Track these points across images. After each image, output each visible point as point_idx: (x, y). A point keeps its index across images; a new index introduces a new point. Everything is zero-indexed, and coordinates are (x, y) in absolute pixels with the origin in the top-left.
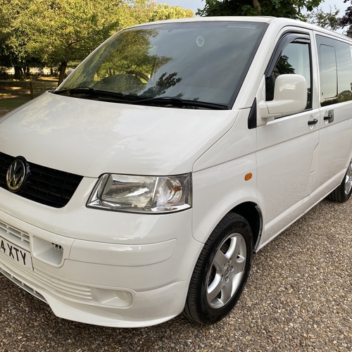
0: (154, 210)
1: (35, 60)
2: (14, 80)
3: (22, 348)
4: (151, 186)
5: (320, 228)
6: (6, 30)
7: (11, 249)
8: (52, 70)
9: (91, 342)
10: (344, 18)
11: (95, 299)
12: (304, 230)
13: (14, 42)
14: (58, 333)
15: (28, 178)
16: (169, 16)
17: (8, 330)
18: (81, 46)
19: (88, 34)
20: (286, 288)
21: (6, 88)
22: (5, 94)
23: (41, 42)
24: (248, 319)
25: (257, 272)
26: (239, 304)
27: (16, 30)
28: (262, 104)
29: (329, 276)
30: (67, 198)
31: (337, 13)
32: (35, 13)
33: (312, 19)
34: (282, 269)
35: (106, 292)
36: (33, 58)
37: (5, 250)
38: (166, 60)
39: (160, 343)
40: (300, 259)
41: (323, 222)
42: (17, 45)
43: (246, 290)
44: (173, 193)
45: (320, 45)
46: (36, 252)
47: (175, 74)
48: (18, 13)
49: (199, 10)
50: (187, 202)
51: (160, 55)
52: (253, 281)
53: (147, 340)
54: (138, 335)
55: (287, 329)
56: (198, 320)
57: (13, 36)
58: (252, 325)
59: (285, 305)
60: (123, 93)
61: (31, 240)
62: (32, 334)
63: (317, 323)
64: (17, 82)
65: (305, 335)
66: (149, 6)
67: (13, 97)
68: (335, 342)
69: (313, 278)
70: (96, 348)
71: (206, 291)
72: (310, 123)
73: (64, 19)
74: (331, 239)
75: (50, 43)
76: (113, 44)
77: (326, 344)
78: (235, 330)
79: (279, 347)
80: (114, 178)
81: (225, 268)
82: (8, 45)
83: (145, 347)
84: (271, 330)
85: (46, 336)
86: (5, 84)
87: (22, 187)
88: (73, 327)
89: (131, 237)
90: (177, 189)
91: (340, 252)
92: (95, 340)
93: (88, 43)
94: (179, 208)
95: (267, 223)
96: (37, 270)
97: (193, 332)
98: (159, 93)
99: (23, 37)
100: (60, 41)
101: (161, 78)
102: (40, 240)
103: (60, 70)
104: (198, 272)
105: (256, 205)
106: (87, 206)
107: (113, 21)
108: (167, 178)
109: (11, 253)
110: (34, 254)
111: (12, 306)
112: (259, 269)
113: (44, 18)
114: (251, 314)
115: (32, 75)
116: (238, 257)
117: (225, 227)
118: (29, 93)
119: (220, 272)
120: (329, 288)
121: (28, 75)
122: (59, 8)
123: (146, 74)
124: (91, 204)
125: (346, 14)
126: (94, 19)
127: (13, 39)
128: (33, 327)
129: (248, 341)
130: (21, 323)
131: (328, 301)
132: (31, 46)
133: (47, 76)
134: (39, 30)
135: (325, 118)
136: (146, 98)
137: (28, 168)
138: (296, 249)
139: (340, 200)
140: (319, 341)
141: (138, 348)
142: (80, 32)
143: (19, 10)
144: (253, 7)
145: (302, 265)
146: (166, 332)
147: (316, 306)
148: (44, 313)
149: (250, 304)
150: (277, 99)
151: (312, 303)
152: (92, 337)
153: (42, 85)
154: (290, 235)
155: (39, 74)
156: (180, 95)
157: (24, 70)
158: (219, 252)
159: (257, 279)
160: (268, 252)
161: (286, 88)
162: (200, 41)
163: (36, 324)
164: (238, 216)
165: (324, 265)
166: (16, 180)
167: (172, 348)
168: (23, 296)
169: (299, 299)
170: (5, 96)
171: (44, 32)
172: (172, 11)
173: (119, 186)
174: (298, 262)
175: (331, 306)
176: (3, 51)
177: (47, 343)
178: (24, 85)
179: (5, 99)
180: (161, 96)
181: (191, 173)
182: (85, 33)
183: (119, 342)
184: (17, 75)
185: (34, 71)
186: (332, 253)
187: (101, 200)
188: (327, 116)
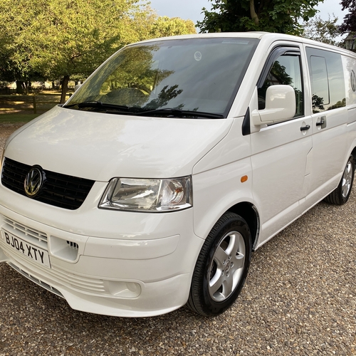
0: (159, 209)
1: (37, 75)
2: (17, 95)
3: (41, 340)
4: (155, 189)
5: (318, 229)
6: (9, 47)
7: (29, 250)
8: (53, 84)
9: (103, 334)
10: (343, 26)
11: (108, 291)
12: (303, 231)
13: (17, 58)
14: (73, 326)
15: (44, 184)
16: (169, 28)
17: (27, 325)
18: (83, 59)
19: (90, 48)
20: (284, 284)
21: (10, 103)
22: (8, 109)
23: (44, 57)
24: (249, 312)
25: (257, 270)
26: (240, 298)
27: (20, 46)
28: (255, 113)
29: (325, 272)
30: (81, 200)
31: (335, 21)
32: (38, 29)
33: (311, 27)
34: (281, 267)
35: (118, 284)
36: (36, 73)
37: (23, 250)
38: (168, 73)
39: (167, 334)
40: (298, 258)
41: (321, 224)
42: (20, 60)
43: (246, 286)
44: (175, 193)
45: (310, 57)
46: (53, 251)
47: (176, 86)
48: (21, 29)
49: (198, 22)
50: (188, 202)
51: (162, 69)
52: (253, 278)
53: (155, 331)
54: (147, 327)
55: (284, 319)
56: (202, 312)
57: (16, 51)
58: (252, 317)
59: (283, 298)
60: (127, 106)
61: (49, 240)
62: (49, 328)
63: (313, 314)
64: (19, 97)
65: (301, 324)
66: (149, 18)
67: (16, 111)
68: (328, 329)
69: (310, 274)
70: (109, 338)
71: (208, 285)
72: (302, 129)
73: (66, 34)
74: (328, 238)
75: (53, 57)
76: (116, 60)
77: (320, 331)
78: (236, 321)
79: (277, 334)
80: (123, 181)
81: (226, 263)
82: (11, 61)
83: (153, 337)
84: (269, 320)
85: (62, 330)
86: (7, 99)
87: (38, 193)
88: (87, 321)
89: (139, 234)
90: (179, 190)
91: (336, 250)
92: (108, 332)
93: (90, 56)
94: (181, 207)
95: (264, 223)
96: (54, 267)
97: (197, 324)
98: (161, 104)
99: (26, 53)
100: (63, 55)
101: (163, 91)
102: (57, 240)
103: (61, 83)
104: (200, 266)
105: (253, 205)
106: (99, 207)
107: (114, 35)
108: (170, 180)
109: (29, 253)
110: (52, 253)
111: (29, 304)
112: (259, 267)
113: (47, 33)
114: (251, 307)
115: (34, 89)
116: (237, 254)
117: (224, 225)
118: (32, 107)
119: (221, 267)
120: (325, 283)
121: (30, 89)
122: (61, 24)
123: (148, 85)
124: (102, 206)
125: (345, 21)
126: (95, 33)
127: (17, 55)
128: (50, 322)
129: (248, 330)
130: (38, 319)
131: (323, 294)
132: (34, 61)
133: (49, 89)
134: (42, 46)
135: (318, 124)
136: (149, 110)
137: (44, 175)
138: (294, 248)
139: (338, 202)
140: (314, 329)
141: (147, 338)
142: (82, 46)
143: (22, 26)
144: (251, 18)
145: (300, 262)
146: (172, 324)
147: (312, 299)
148: (60, 309)
149: (250, 298)
150: (269, 108)
151: (308, 296)
152: (104, 329)
153: (44, 99)
154: (288, 236)
155: (40, 88)
156: (181, 106)
157: (26, 85)
158: (219, 249)
159: (257, 277)
160: (267, 252)
161: (277, 97)
162: (198, 55)
163: (52, 319)
164: (237, 215)
165: (320, 262)
166: (33, 187)
167: (178, 338)
168: (39, 295)
169: (296, 293)
170: (9, 110)
171: (46, 47)
172: (172, 23)
173: (127, 189)
174: (296, 260)
175: (326, 298)
176: (7, 67)
177: (63, 335)
178: (26, 99)
179: (9, 114)
180: (163, 108)
181: (191, 176)
182: (87, 47)
183: (129, 333)
184: (19, 90)
185: (35, 85)
186: (328, 251)
187: (111, 202)
188: (319, 122)
